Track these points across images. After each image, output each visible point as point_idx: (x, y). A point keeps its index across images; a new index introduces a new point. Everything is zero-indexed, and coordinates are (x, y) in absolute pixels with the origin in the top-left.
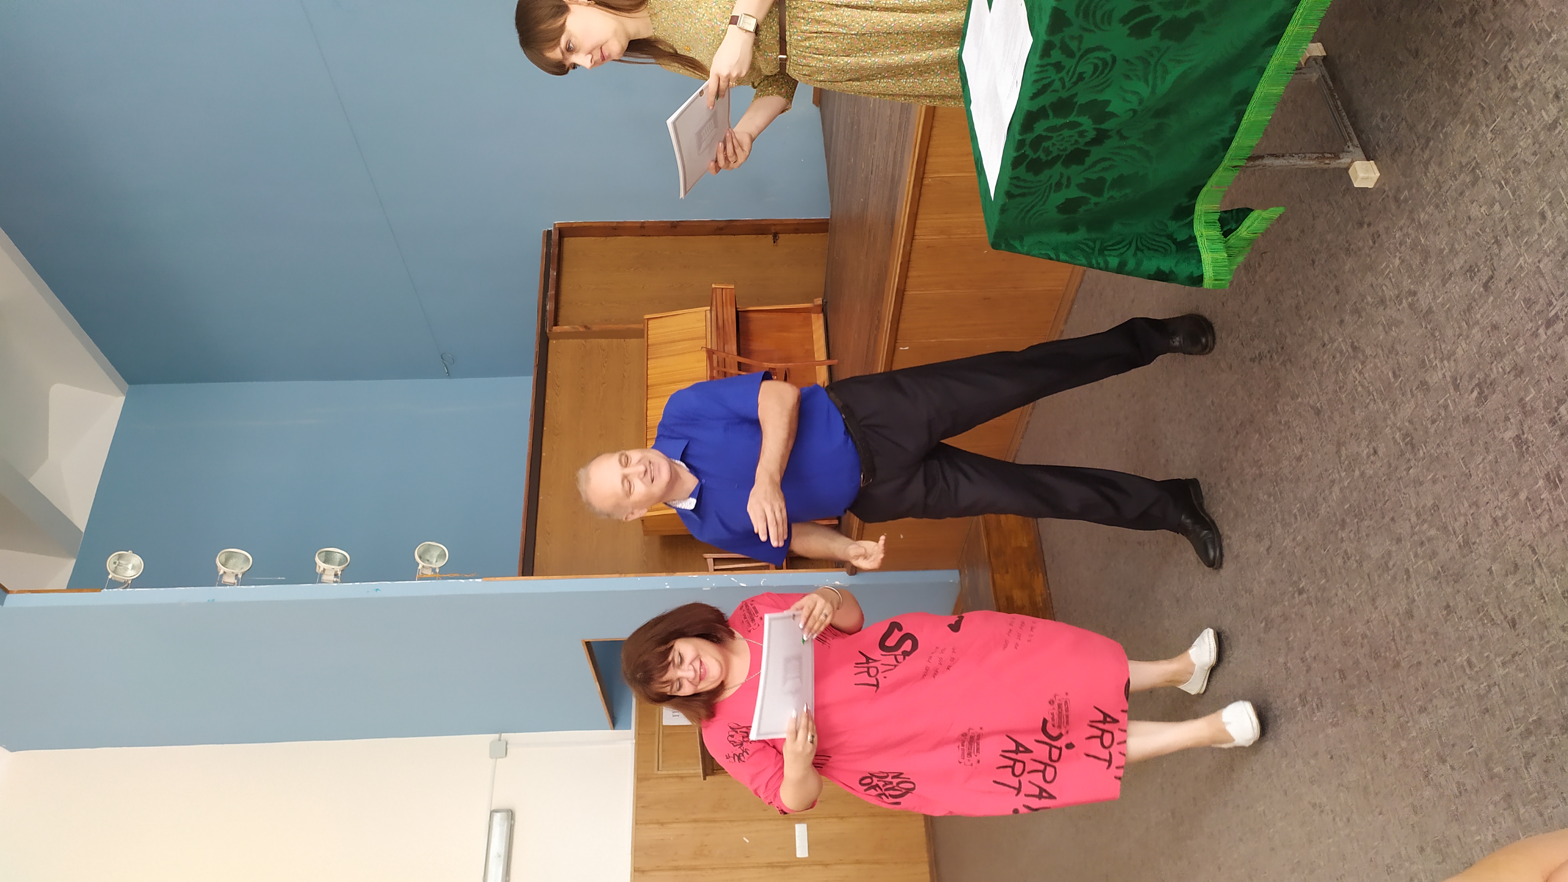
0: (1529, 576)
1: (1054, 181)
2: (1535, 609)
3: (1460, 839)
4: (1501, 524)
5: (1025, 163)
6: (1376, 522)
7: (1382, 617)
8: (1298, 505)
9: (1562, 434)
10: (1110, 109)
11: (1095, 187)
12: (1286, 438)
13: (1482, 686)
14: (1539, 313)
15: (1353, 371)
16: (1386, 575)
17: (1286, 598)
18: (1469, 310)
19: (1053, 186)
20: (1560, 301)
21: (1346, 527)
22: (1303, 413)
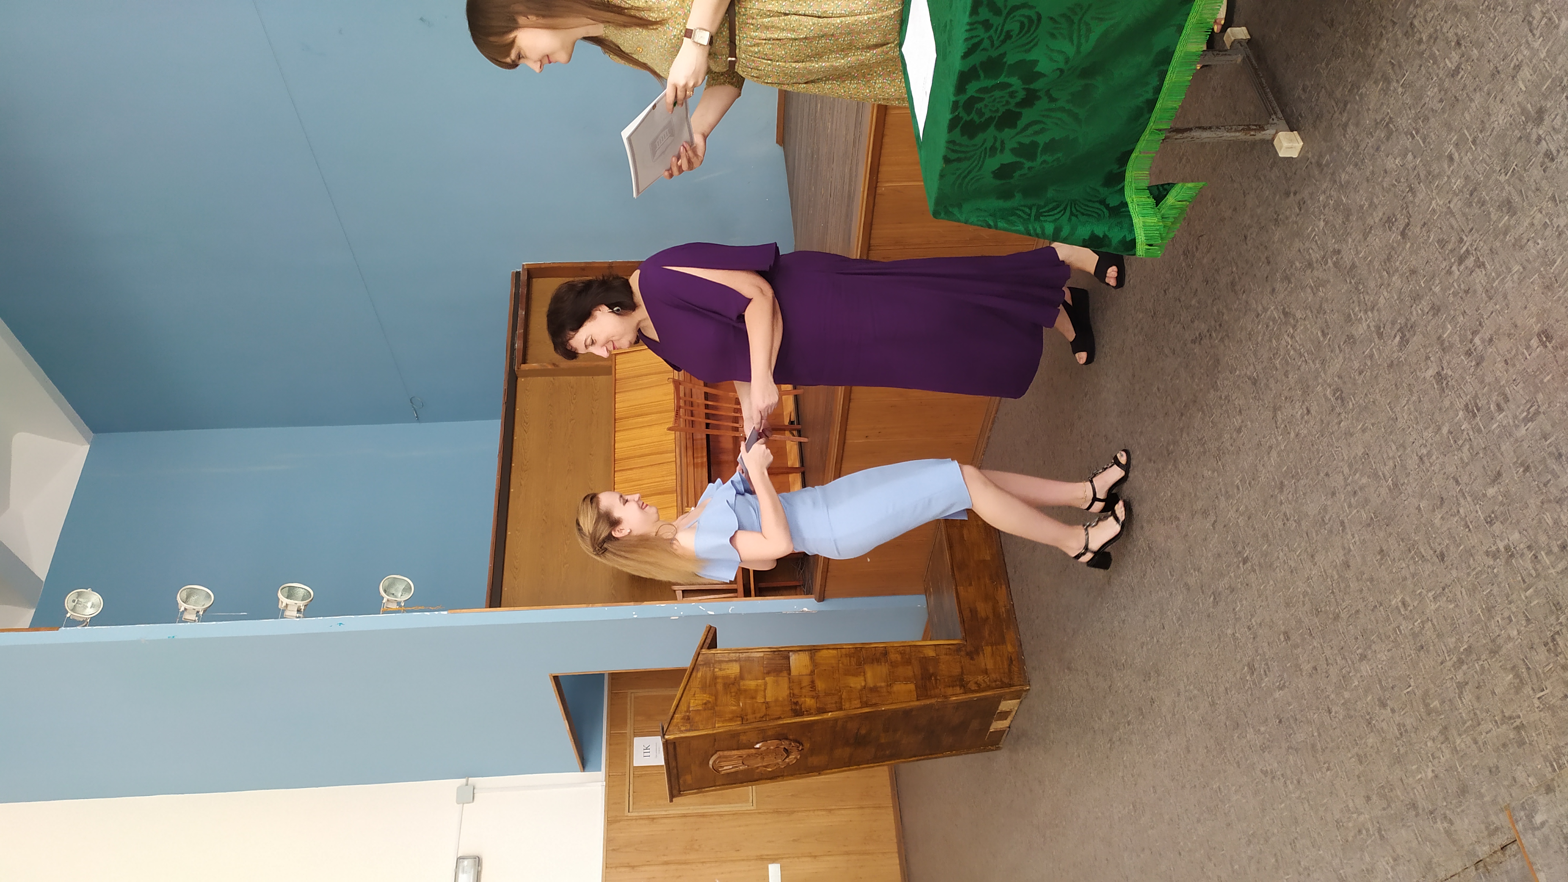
0: (1454, 507)
1: (988, 145)
2: (1461, 539)
3: (1401, 780)
4: (1426, 461)
5: (960, 126)
6: (1312, 479)
7: (1321, 572)
8: (1240, 476)
9: (1478, 364)
10: (1038, 69)
11: (1028, 151)
12: (1227, 412)
13: (1416, 624)
14: (1452, 251)
16: (1323, 531)
18: (1388, 259)
19: (988, 150)
20: (1470, 237)
21: (1285, 490)
22: (1241, 385)
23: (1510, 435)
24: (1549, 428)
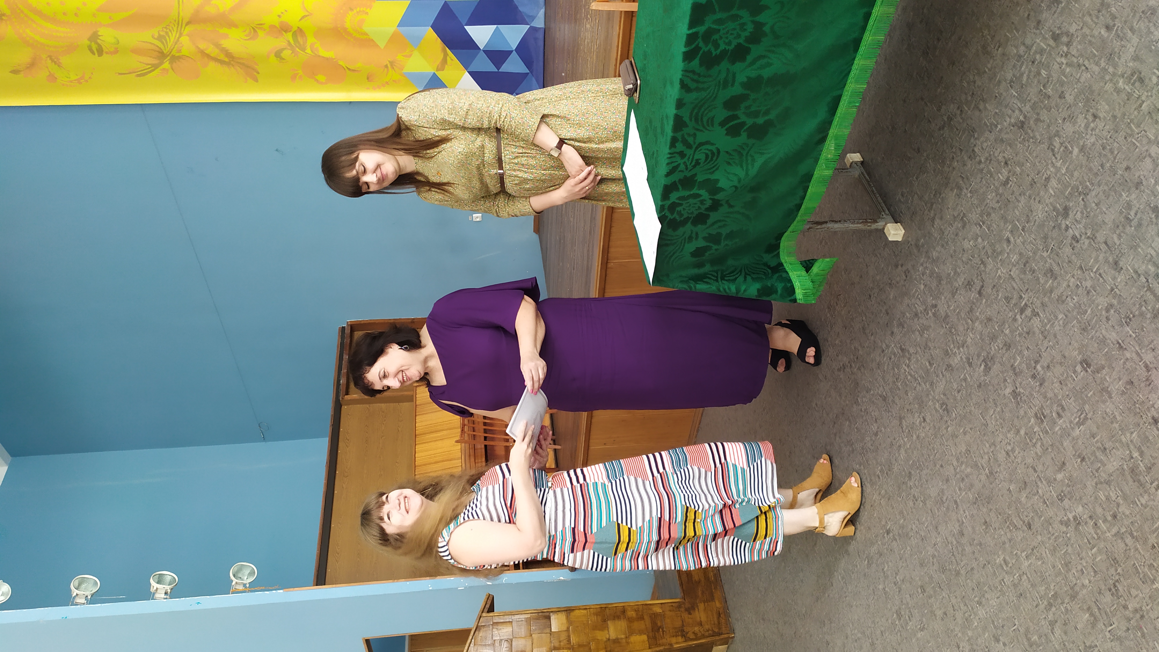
0: (1034, 489)
1: (687, 235)
2: (1041, 512)
4: (1011, 455)
5: (666, 222)
6: (931, 470)
7: (944, 539)
9: (1041, 384)
10: (719, 185)
11: (715, 239)
12: (867, 421)
13: (1015, 577)
14: (1015, 305)
15: (904, 366)
16: (942, 508)
18: (971, 311)
19: (686, 239)
20: (1026, 295)
21: (912, 478)
22: (875, 401)
23: (1069, 435)
24: (1095, 429)
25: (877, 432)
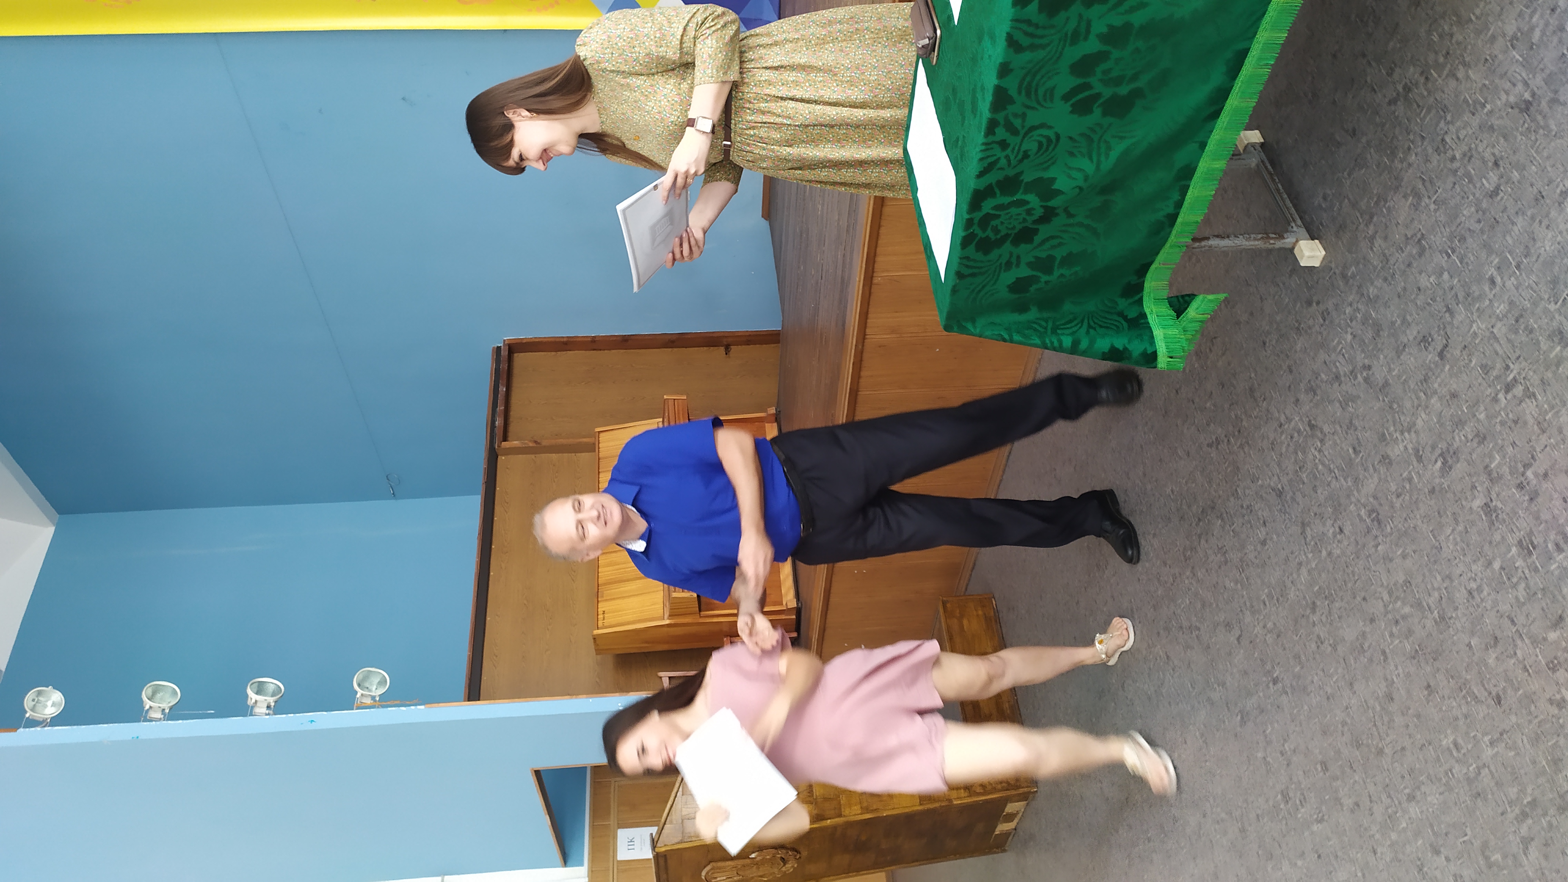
0: (1510, 648)
1: (1004, 260)
2: (1519, 683)
4: (1476, 596)
5: (975, 243)
6: (1347, 603)
7: (1361, 702)
8: (1266, 590)
9: (1531, 499)
10: (1056, 186)
11: (1045, 265)
12: (1250, 522)
13: (1471, 769)
14: (1498, 377)
15: (1313, 450)
16: (1362, 658)
17: (1261, 689)
18: (1425, 380)
19: (1003, 265)
20: (1517, 365)
21: (1317, 610)
22: (1264, 495)
25: (1265, 540)
